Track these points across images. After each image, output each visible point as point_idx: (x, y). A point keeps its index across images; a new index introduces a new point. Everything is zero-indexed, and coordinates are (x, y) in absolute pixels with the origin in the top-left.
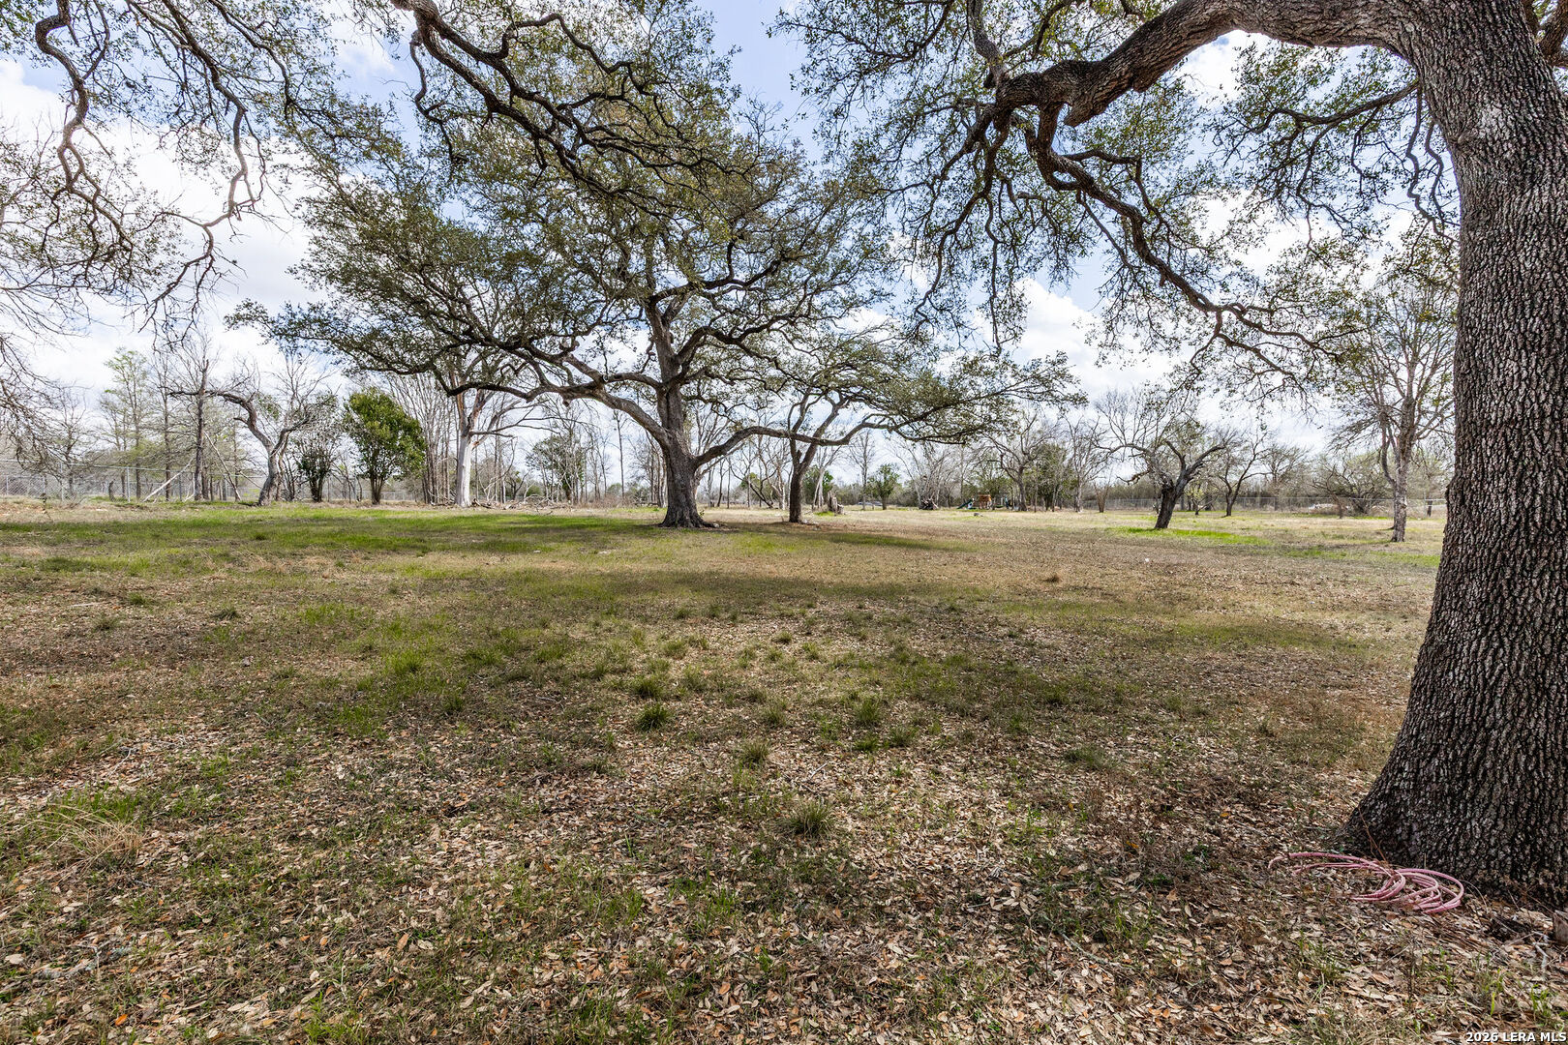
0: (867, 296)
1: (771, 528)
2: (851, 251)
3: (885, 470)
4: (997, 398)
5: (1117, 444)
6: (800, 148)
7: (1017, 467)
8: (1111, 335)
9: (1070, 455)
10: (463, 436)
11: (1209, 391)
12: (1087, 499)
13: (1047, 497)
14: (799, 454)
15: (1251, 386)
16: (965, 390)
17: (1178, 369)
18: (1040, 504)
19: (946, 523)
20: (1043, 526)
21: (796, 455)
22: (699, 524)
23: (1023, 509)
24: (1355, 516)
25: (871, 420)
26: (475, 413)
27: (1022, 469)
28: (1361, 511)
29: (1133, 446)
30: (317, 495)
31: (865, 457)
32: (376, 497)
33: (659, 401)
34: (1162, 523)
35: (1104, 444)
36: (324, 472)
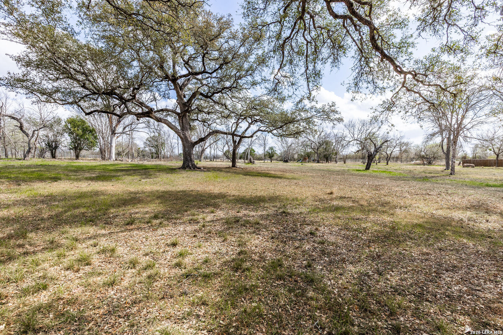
0: (260, 81)
1: (223, 170)
2: (254, 62)
3: (271, 148)
4: (308, 120)
5: (352, 139)
6: (231, 17)
7: (316, 148)
8: (357, 88)
9: (334, 144)
10: (112, 134)
11: (397, 112)
12: (339, 159)
13: (327, 158)
14: (236, 141)
15: (415, 110)
16: (297, 117)
17: (384, 102)
18: (324, 160)
19: (291, 167)
20: (325, 168)
21: (234, 142)
22: (195, 168)
23: (318, 162)
24: (428, 165)
25: (261, 129)
26: (117, 126)
27: (318, 148)
28: (430, 163)
29: (357, 140)
30: (53, 156)
31: (265, 144)
32: (77, 157)
33: (179, 120)
34: (368, 168)
35: (347, 139)
36: (56, 147)
